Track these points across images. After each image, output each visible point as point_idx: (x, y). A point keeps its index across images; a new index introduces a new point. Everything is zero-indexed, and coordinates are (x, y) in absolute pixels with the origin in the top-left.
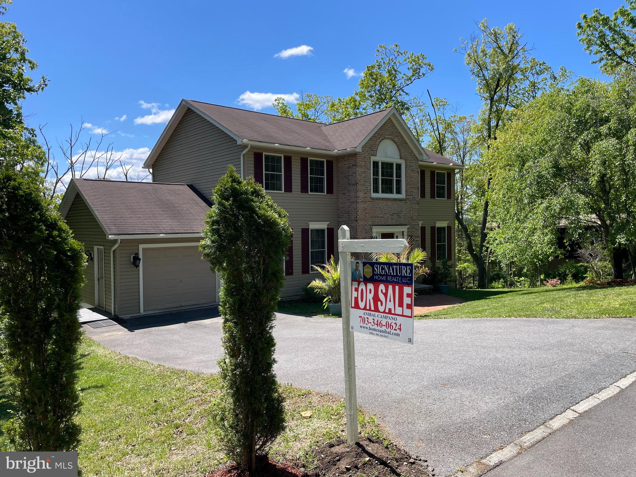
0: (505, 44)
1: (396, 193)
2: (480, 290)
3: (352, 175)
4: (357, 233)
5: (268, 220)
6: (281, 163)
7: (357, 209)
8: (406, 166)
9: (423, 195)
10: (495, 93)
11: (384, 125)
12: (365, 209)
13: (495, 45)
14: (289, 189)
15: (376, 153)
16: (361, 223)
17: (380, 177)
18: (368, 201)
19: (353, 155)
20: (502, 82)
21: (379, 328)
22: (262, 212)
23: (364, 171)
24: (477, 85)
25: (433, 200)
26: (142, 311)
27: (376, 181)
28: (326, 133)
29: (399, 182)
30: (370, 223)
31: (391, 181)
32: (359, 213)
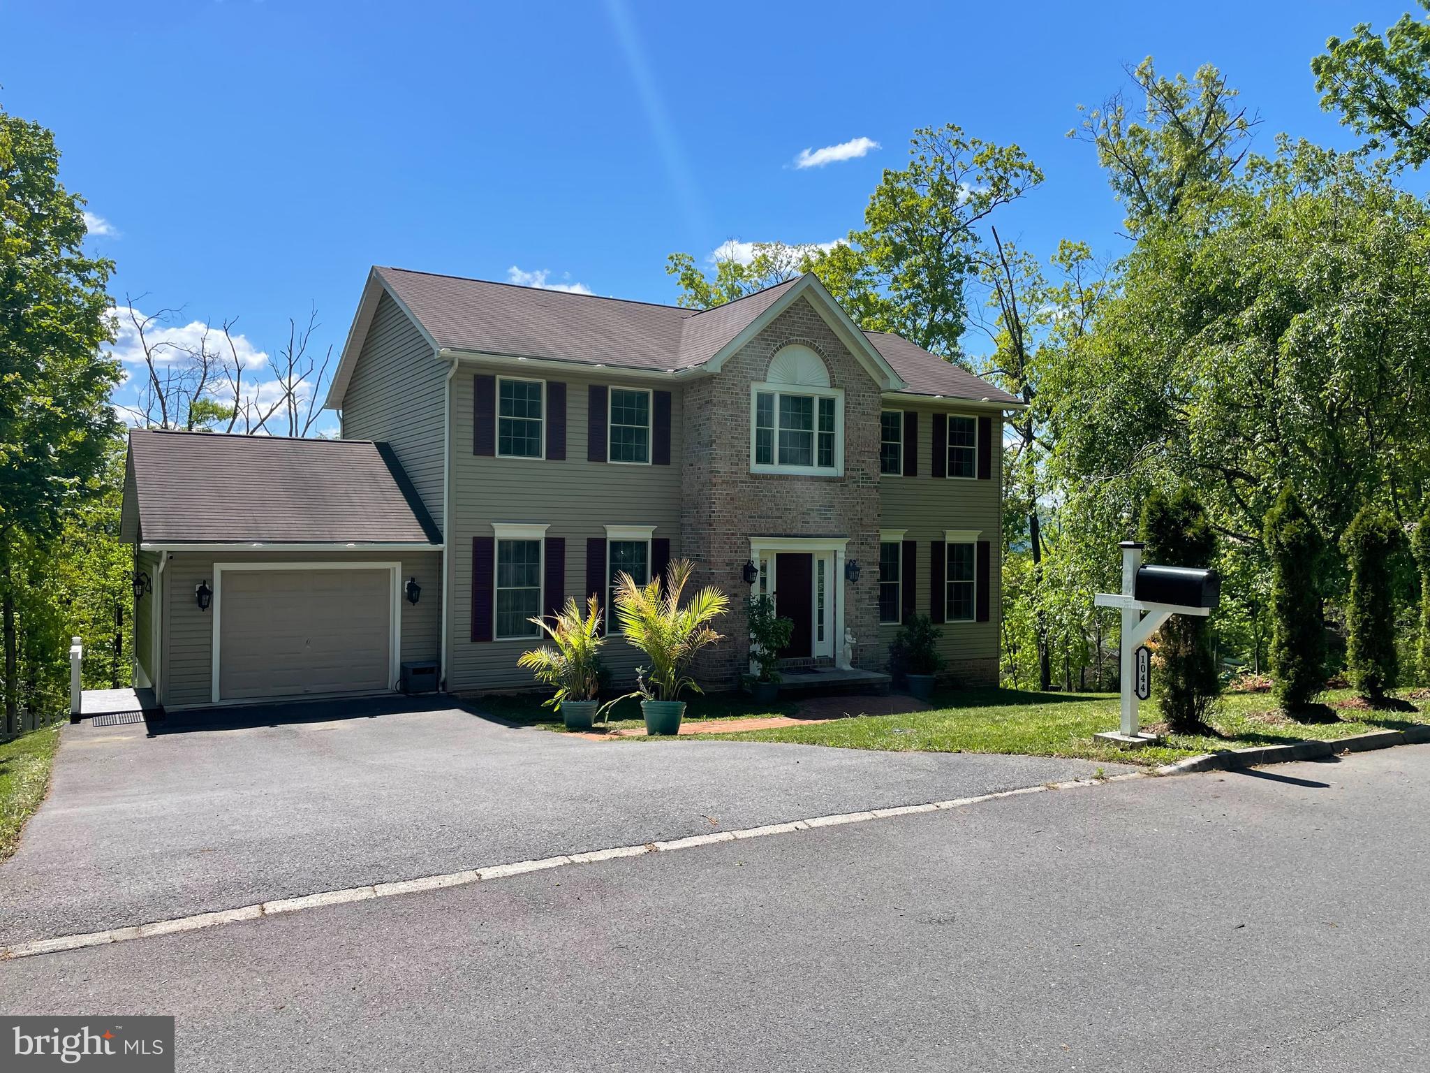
1: (820, 464)
3: (704, 424)
6: (540, 398)
7: (711, 498)
8: (847, 403)
9: (911, 470)
12: (732, 499)
14: (557, 451)
15: (765, 375)
16: (721, 529)
17: (777, 429)
18: (742, 482)
19: (702, 381)
23: (732, 415)
25: (938, 481)
26: (216, 697)
27: (764, 437)
28: (685, 331)
29: (828, 440)
30: (745, 530)
31: (806, 437)
32: (717, 507)
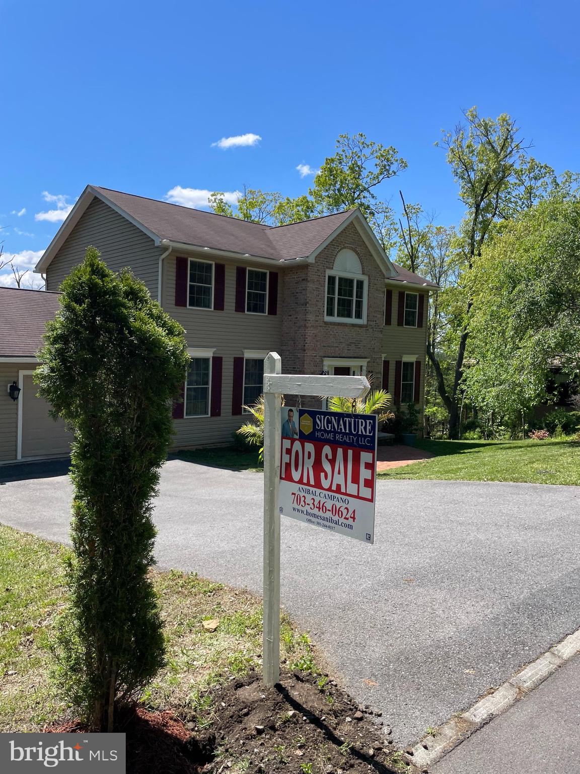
0: (496, 138)
1: (356, 317)
2: (451, 441)
3: (301, 293)
4: (304, 366)
5: (146, 339)
6: (211, 272)
7: (305, 335)
8: (369, 283)
9: (388, 322)
10: (482, 199)
11: (344, 230)
12: (315, 336)
13: (484, 139)
14: (219, 306)
15: (333, 265)
16: (309, 353)
17: (336, 296)
18: (320, 326)
19: (303, 267)
20: (491, 187)
21: (321, 513)
22: (137, 324)
23: (316, 288)
24: (459, 187)
25: (400, 328)
26: (19, 457)
27: (331, 301)
28: (271, 238)
29: (359, 304)
30: (321, 354)
31: (350, 302)
32: (308, 340)
